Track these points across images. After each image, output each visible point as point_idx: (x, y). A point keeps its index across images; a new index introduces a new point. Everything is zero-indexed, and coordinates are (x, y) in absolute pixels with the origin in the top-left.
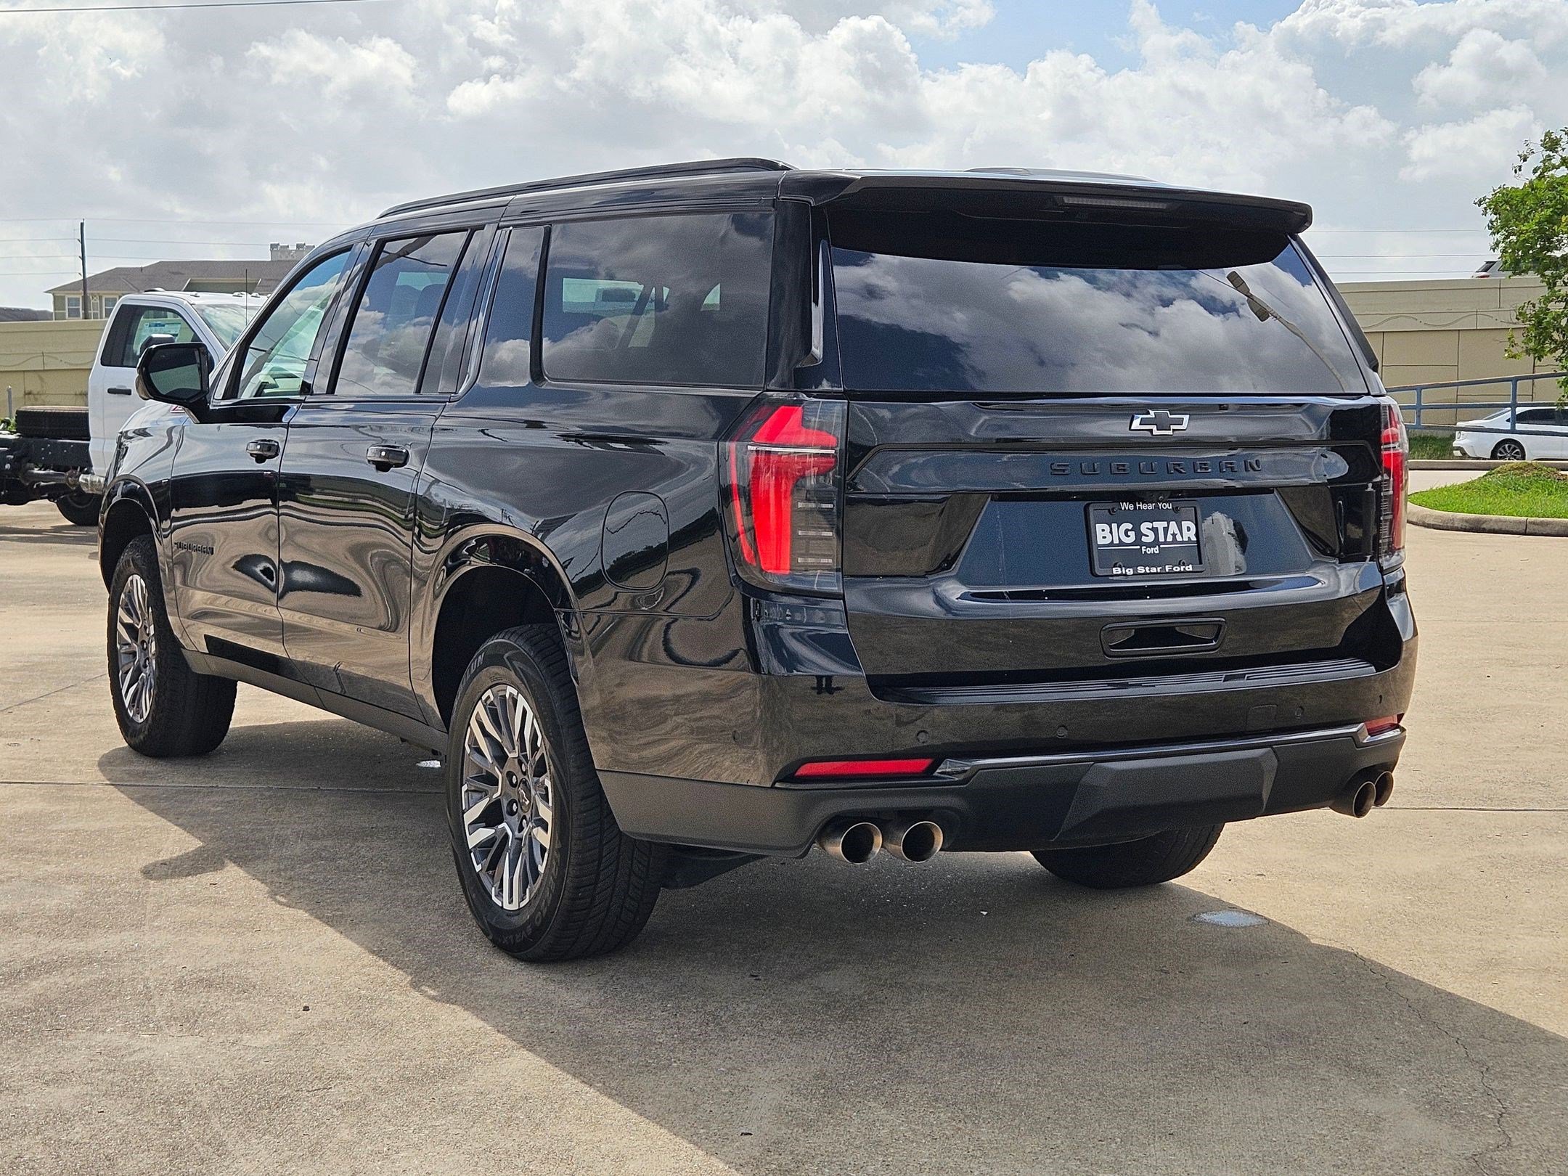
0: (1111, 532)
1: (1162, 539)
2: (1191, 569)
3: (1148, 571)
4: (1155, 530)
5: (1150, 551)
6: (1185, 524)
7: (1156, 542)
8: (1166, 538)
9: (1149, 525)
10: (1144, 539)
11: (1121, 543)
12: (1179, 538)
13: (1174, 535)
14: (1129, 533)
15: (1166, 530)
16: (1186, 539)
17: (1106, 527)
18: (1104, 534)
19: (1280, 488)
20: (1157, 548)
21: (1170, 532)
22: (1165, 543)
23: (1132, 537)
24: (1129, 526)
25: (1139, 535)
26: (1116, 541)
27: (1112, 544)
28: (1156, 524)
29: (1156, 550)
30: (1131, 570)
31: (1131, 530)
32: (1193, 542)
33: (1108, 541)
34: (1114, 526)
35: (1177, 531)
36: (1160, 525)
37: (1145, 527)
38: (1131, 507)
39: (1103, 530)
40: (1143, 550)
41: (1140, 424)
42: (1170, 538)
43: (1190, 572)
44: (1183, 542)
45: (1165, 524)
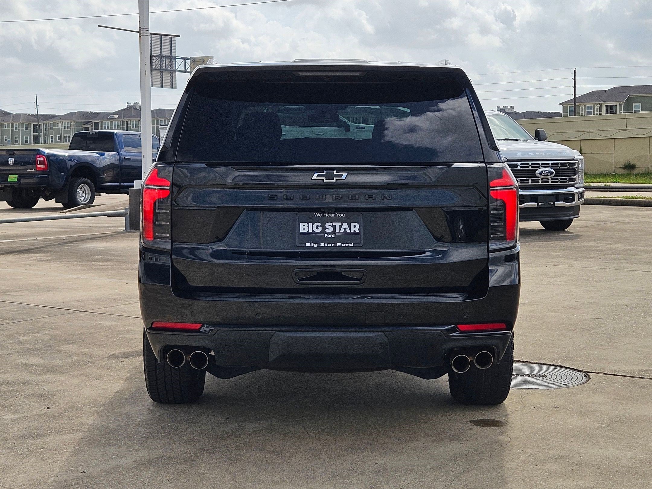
0: (308, 227)
1: (337, 230)
2: (352, 245)
3: (326, 245)
4: (334, 227)
5: (329, 236)
6: (352, 224)
7: (334, 232)
8: (340, 229)
9: (331, 224)
10: (327, 230)
11: (313, 232)
12: (348, 230)
13: (345, 229)
14: (319, 227)
15: (340, 227)
16: (352, 231)
17: (306, 224)
18: (304, 228)
19: (418, 209)
20: (334, 235)
21: (343, 227)
22: (339, 232)
23: (320, 229)
24: (319, 224)
25: (324, 228)
26: (310, 231)
27: (308, 232)
28: (334, 224)
29: (333, 236)
30: (317, 244)
31: (320, 226)
32: (358, 233)
33: (306, 231)
34: (311, 224)
35: (347, 227)
36: (337, 224)
37: (327, 225)
38: (321, 215)
39: (304, 226)
40: (326, 236)
41: (317, 177)
42: (342, 230)
43: (352, 246)
44: (350, 233)
45: (340, 224)
